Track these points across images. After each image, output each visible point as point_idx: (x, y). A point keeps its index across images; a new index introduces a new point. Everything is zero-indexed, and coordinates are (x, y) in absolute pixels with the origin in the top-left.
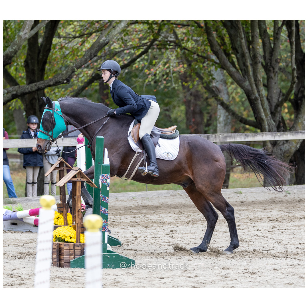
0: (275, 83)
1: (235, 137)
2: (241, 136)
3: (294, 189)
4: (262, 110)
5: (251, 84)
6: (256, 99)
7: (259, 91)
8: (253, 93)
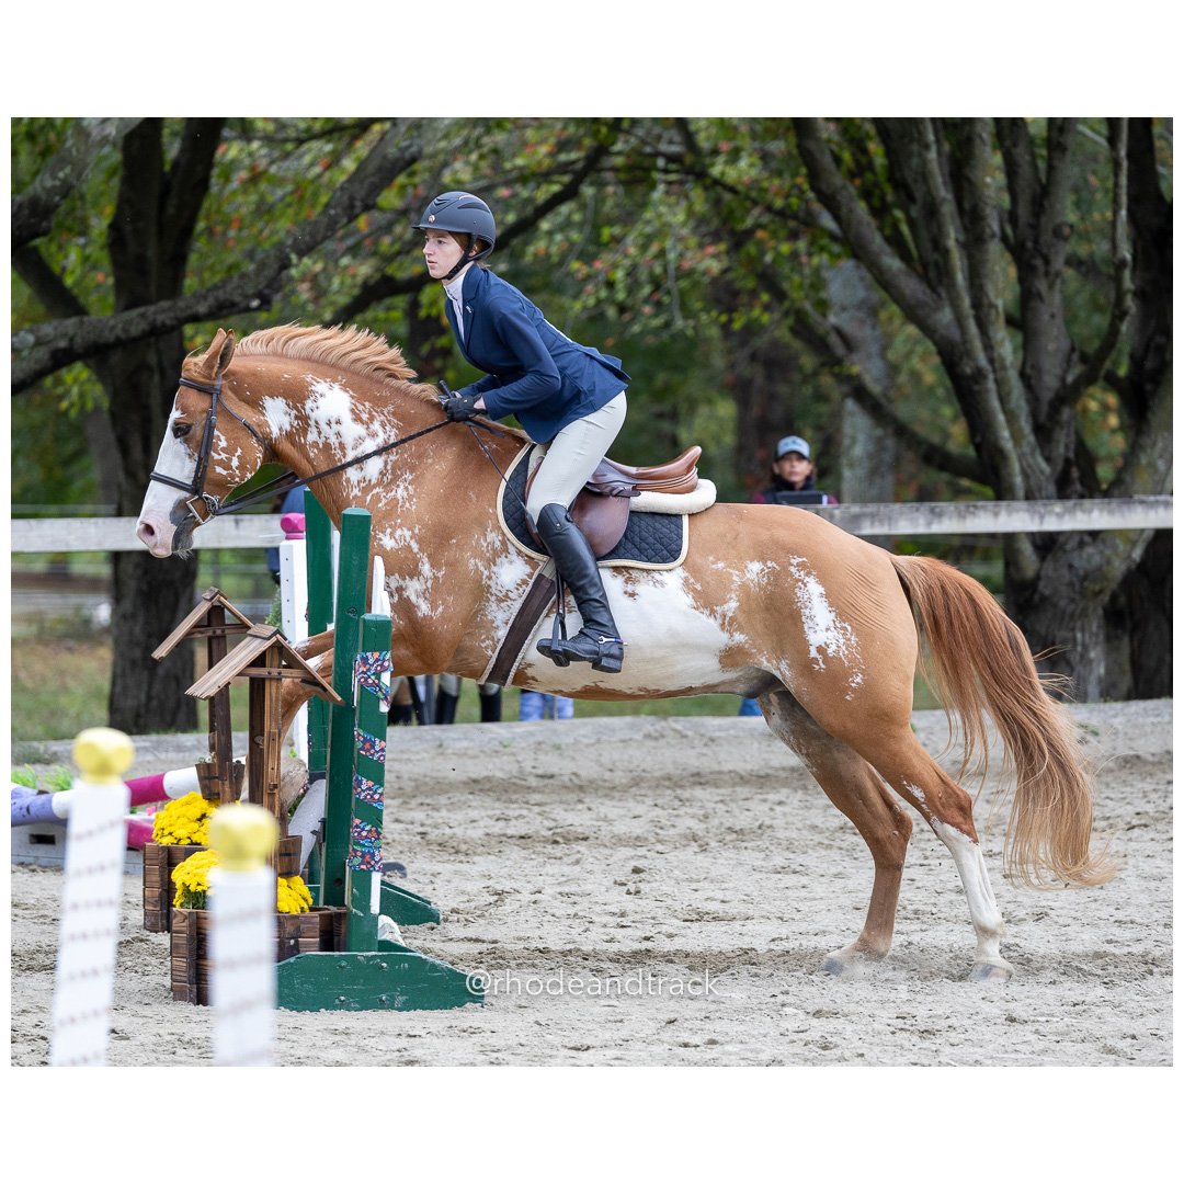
0: (1053, 316)
1: (890, 519)
2: (916, 515)
3: (1115, 716)
4: (1001, 418)
5: (959, 320)
6: (979, 375)
7: (989, 347)
8: (969, 354)
